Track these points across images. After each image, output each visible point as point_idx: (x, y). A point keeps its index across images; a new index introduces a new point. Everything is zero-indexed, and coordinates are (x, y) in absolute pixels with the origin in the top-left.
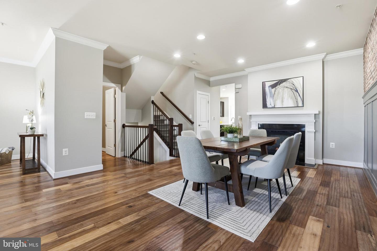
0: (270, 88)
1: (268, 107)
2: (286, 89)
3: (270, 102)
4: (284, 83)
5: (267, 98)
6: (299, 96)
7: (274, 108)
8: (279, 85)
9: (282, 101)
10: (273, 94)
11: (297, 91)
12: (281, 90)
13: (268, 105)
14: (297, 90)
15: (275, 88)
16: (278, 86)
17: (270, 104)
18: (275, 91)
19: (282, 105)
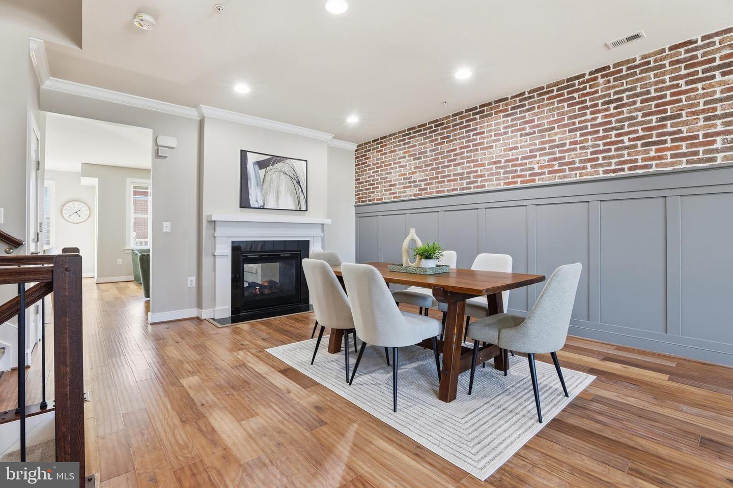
0: (257, 167)
1: (252, 206)
2: (283, 176)
3: (256, 197)
4: (280, 164)
5: (249, 186)
6: (302, 192)
7: (262, 208)
8: (273, 165)
9: (278, 198)
10: (262, 180)
11: (299, 183)
12: (275, 176)
13: (253, 203)
14: (299, 181)
15: (264, 170)
16: (271, 167)
17: (256, 201)
18: (265, 175)
19: (278, 204)
